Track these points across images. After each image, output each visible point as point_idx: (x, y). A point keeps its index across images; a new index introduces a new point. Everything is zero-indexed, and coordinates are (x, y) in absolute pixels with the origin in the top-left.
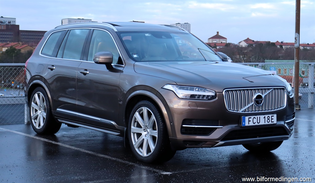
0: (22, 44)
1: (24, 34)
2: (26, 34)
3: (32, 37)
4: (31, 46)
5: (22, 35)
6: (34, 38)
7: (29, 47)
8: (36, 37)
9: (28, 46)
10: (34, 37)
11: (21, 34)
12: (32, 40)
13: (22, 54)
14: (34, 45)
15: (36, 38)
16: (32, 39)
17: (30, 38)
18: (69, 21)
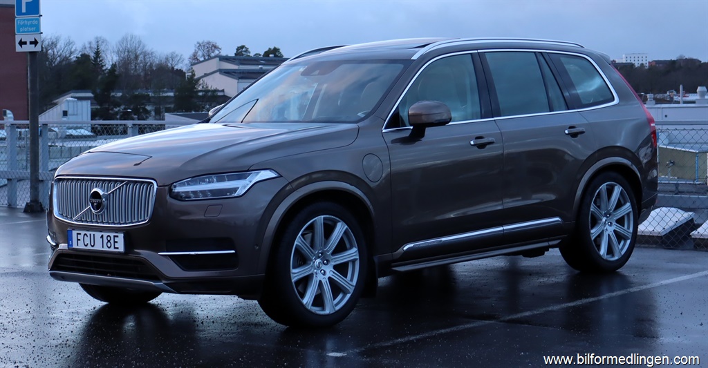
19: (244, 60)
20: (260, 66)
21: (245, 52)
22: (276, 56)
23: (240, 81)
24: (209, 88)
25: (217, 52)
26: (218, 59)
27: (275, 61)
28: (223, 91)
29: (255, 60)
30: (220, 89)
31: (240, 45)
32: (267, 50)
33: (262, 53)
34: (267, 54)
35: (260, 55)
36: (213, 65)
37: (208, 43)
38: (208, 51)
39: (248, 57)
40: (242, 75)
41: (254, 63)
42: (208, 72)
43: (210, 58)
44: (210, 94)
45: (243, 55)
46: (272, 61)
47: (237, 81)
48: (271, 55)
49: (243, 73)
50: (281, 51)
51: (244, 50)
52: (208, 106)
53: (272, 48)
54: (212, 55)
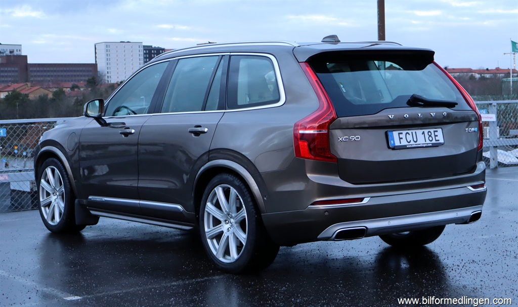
0: (31, 86)
1: (35, 69)
2: (38, 69)
3: (48, 74)
4: (46, 88)
5: (32, 71)
6: (52, 76)
7: (42, 90)
8: (55, 74)
9: (41, 88)
10: (52, 74)
11: (31, 69)
12: (48, 79)
13: (31, 101)
14: (51, 87)
15: (55, 76)
16: (49, 76)
17: (45, 76)
18: (107, 46)
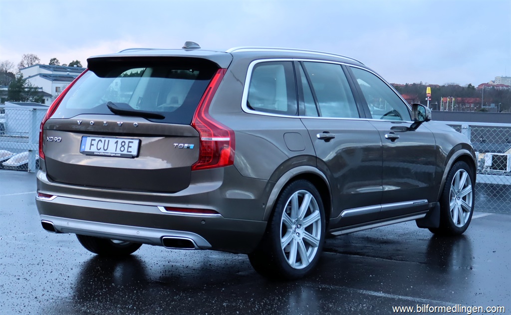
19: (56, 68)
20: (68, 73)
21: (56, 62)
22: (78, 66)
23: (54, 82)
24: (33, 86)
25: (37, 62)
26: (39, 66)
27: (78, 69)
28: (42, 88)
29: (63, 68)
30: (40, 87)
31: (52, 58)
32: (71, 62)
33: (68, 64)
34: (72, 65)
35: (66, 65)
36: (35, 70)
37: (31, 55)
38: (31, 61)
39: (58, 66)
40: (55, 78)
41: (64, 70)
42: (32, 75)
43: (32, 66)
44: (33, 90)
45: (54, 64)
46: (75, 69)
47: (51, 82)
48: (75, 66)
49: (56, 77)
50: (81, 63)
51: (55, 61)
52: (31, 98)
53: (75, 61)
54: (34, 64)
